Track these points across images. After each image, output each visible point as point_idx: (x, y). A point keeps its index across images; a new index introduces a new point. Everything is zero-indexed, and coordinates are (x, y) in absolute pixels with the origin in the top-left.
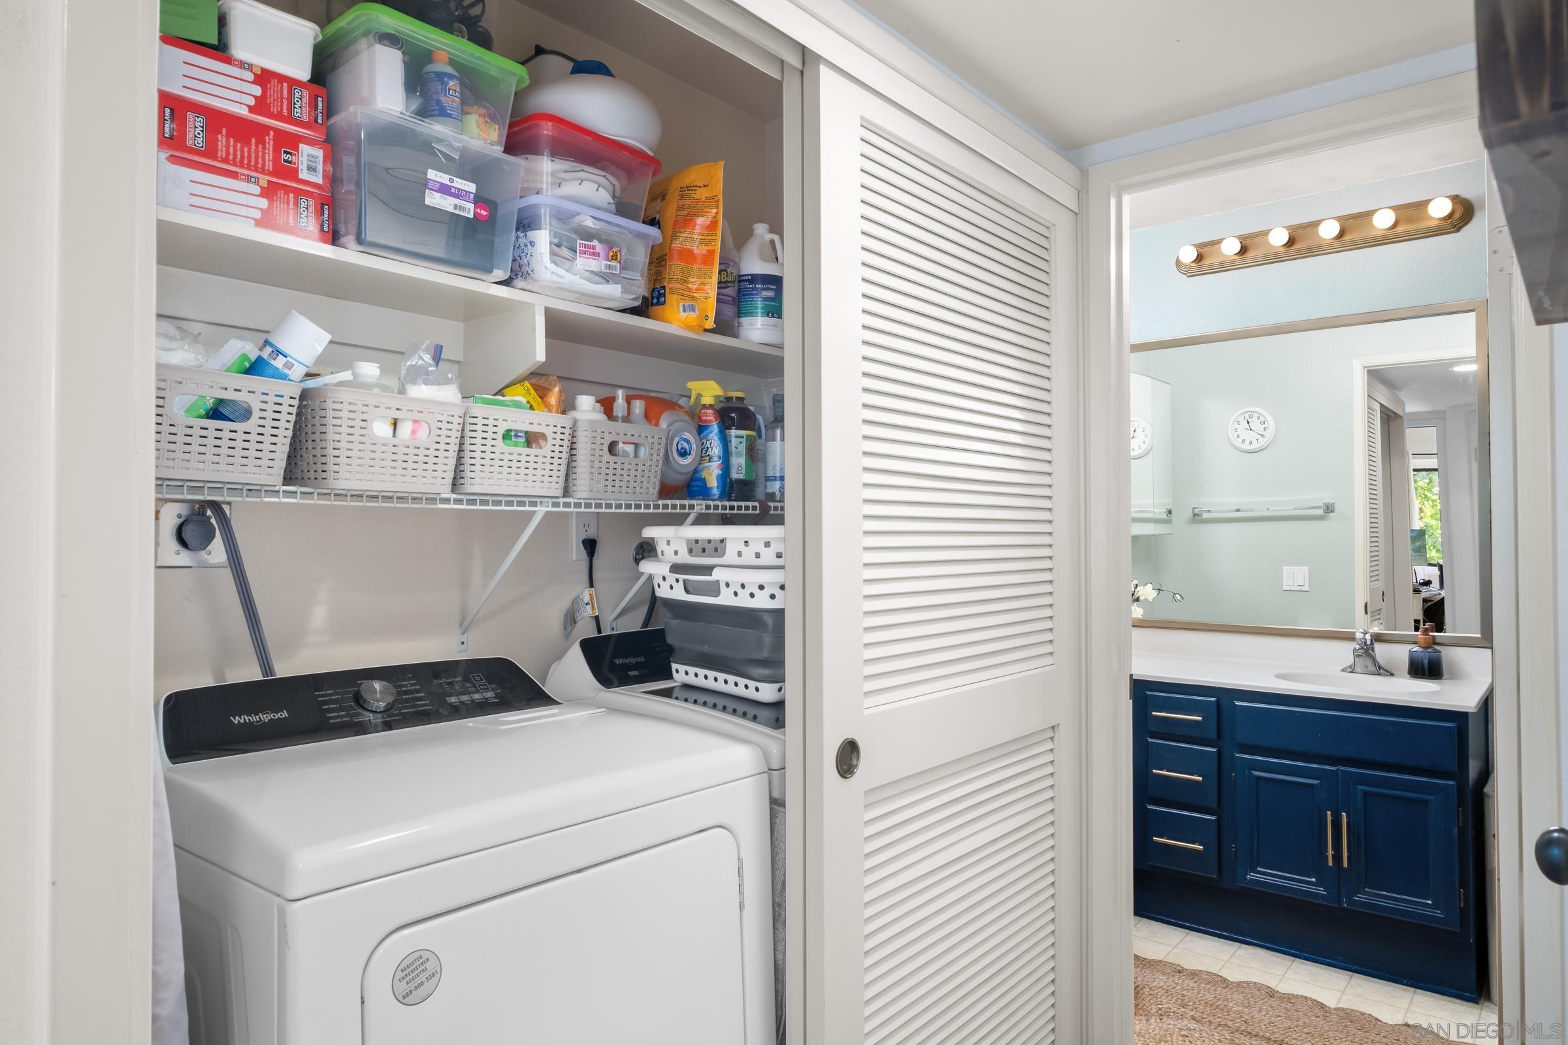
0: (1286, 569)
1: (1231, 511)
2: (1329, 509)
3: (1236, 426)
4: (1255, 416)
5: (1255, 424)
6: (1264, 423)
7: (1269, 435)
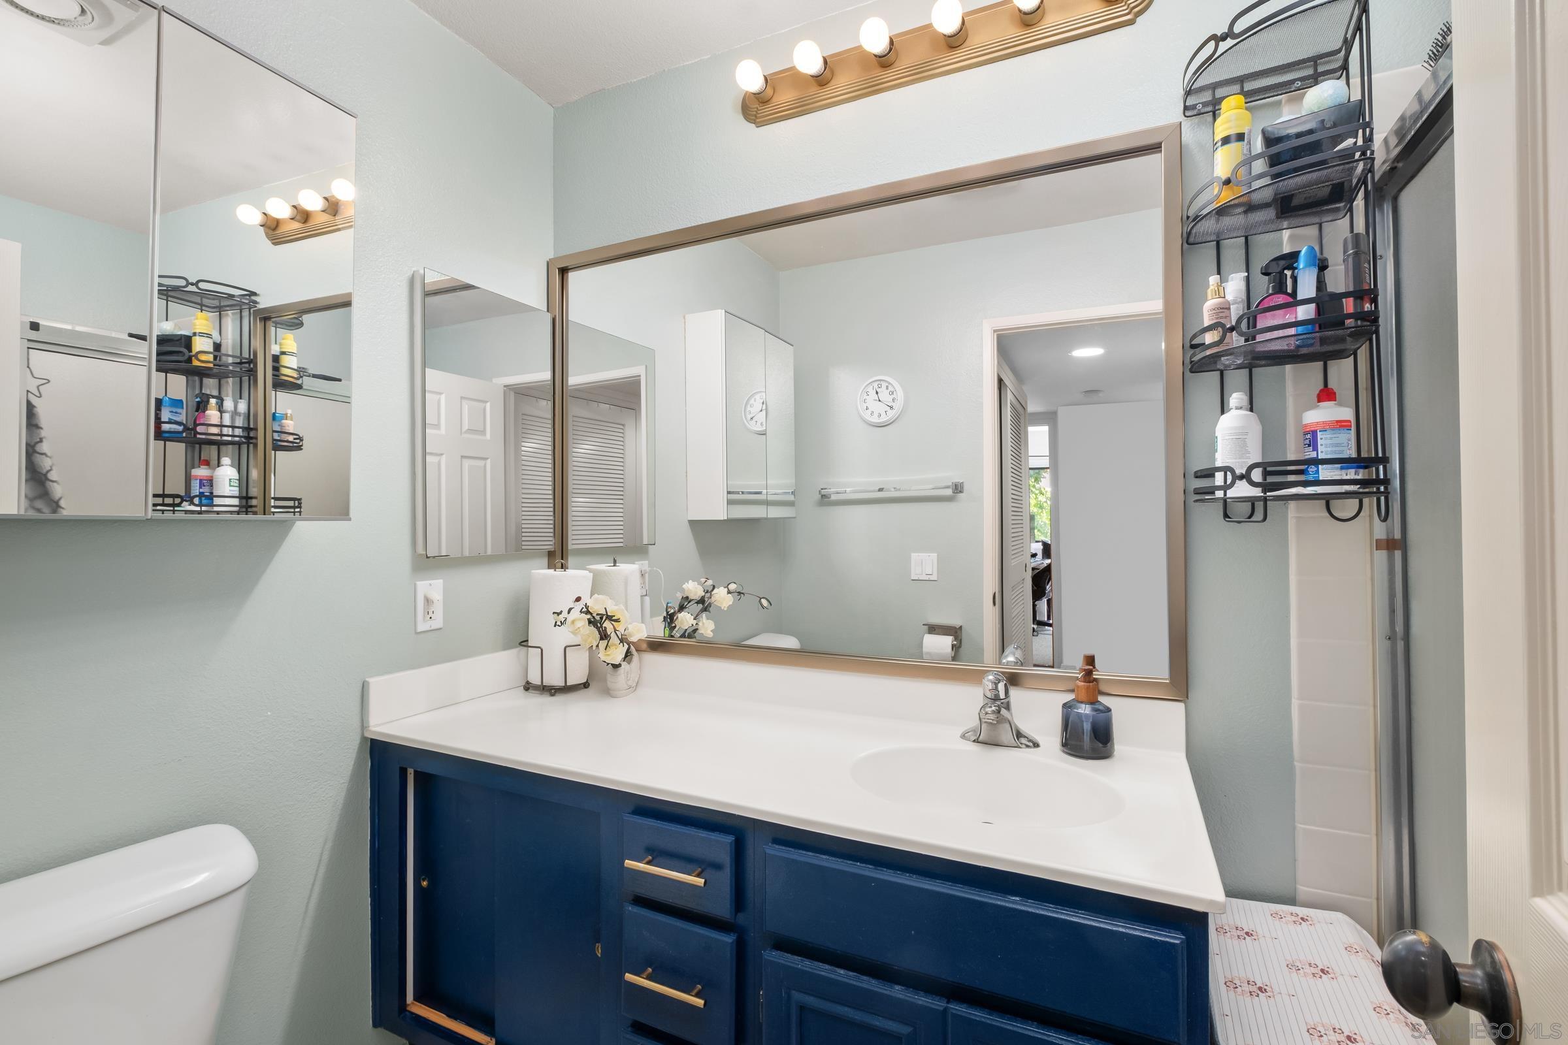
0: (914, 556)
1: (874, 491)
2: (958, 488)
3: (865, 397)
4: (884, 385)
5: (884, 395)
6: (893, 393)
7: (898, 406)
